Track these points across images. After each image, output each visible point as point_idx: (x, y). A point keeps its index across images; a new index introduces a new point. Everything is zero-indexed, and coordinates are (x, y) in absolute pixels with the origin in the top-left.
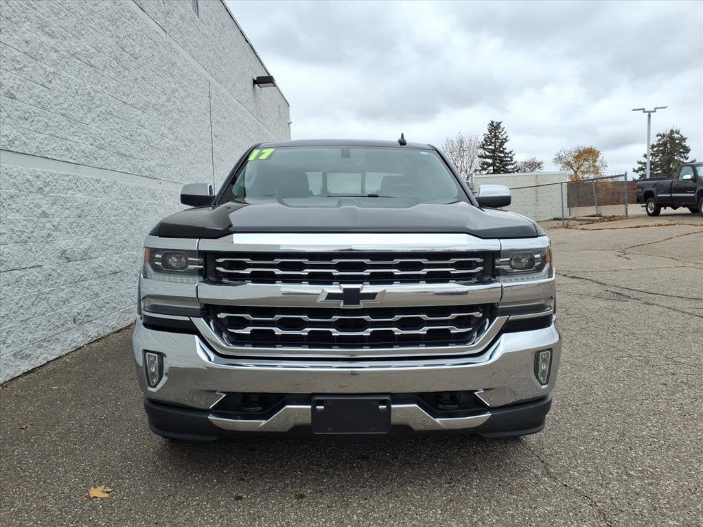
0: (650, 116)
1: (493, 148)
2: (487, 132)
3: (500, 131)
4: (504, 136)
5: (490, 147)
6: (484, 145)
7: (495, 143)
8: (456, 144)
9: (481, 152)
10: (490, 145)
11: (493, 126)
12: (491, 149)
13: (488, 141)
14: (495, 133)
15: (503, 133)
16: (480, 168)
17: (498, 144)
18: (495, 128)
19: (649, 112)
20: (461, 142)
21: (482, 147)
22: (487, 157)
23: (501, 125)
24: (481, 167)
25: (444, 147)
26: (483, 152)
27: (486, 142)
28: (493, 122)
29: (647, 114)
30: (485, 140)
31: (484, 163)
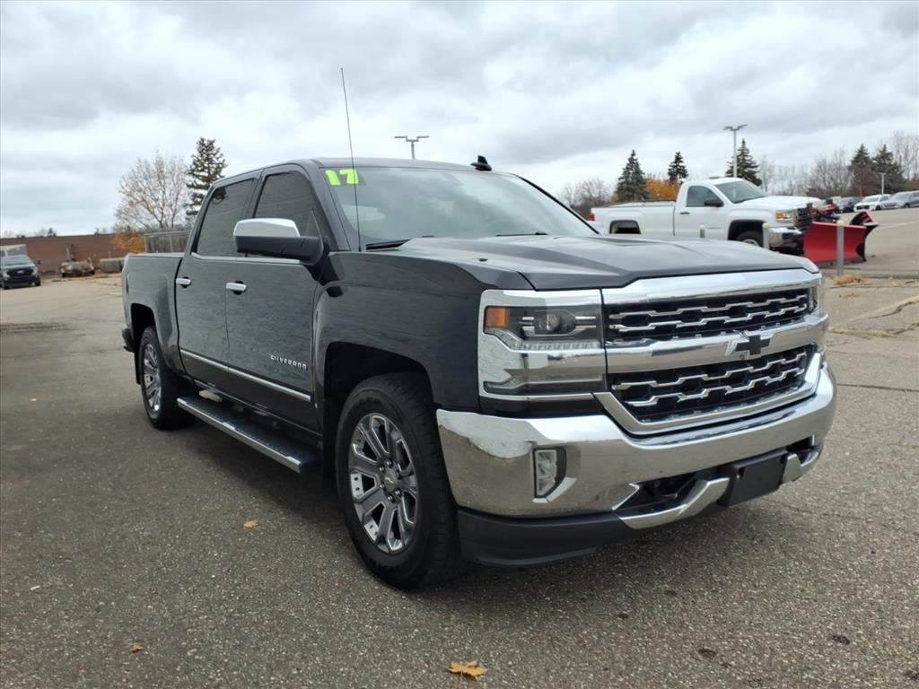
0: (413, 146)
1: (207, 175)
2: (196, 153)
3: (214, 152)
4: (221, 160)
5: (202, 174)
6: (193, 171)
7: (209, 168)
8: (153, 167)
9: (190, 179)
10: (202, 170)
11: (204, 145)
12: (204, 177)
13: (198, 166)
14: (208, 155)
15: (218, 156)
16: (191, 202)
17: (213, 170)
18: (206, 148)
19: (412, 141)
20: (160, 164)
21: (192, 173)
22: (199, 187)
23: (215, 144)
24: (193, 200)
25: (136, 170)
26: (193, 180)
27: (197, 166)
28: (203, 140)
29: (410, 143)
30: (194, 164)
31: (195, 195)
